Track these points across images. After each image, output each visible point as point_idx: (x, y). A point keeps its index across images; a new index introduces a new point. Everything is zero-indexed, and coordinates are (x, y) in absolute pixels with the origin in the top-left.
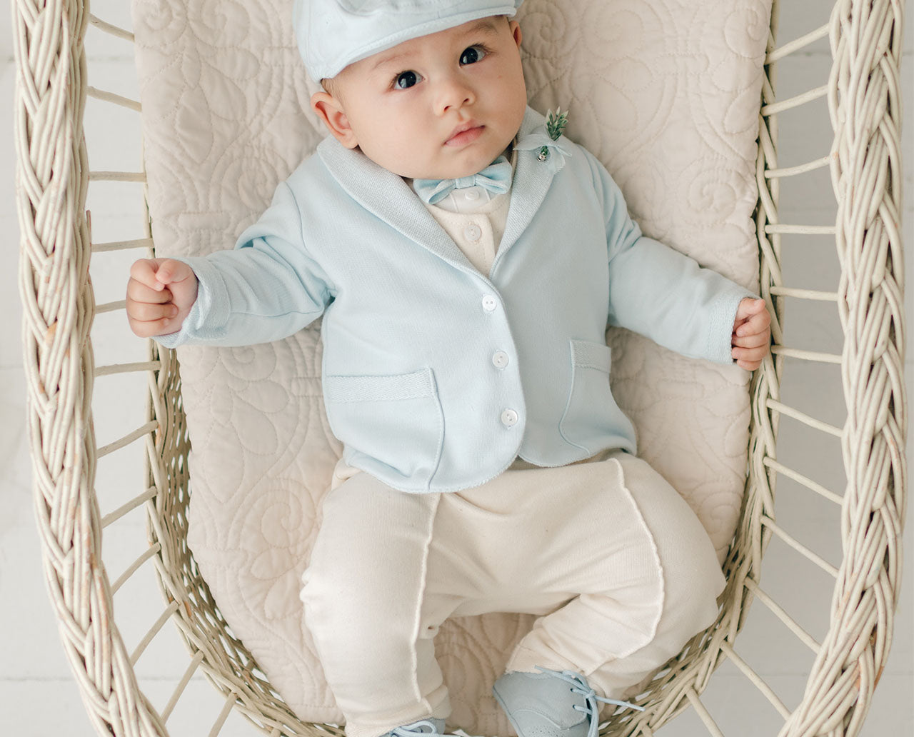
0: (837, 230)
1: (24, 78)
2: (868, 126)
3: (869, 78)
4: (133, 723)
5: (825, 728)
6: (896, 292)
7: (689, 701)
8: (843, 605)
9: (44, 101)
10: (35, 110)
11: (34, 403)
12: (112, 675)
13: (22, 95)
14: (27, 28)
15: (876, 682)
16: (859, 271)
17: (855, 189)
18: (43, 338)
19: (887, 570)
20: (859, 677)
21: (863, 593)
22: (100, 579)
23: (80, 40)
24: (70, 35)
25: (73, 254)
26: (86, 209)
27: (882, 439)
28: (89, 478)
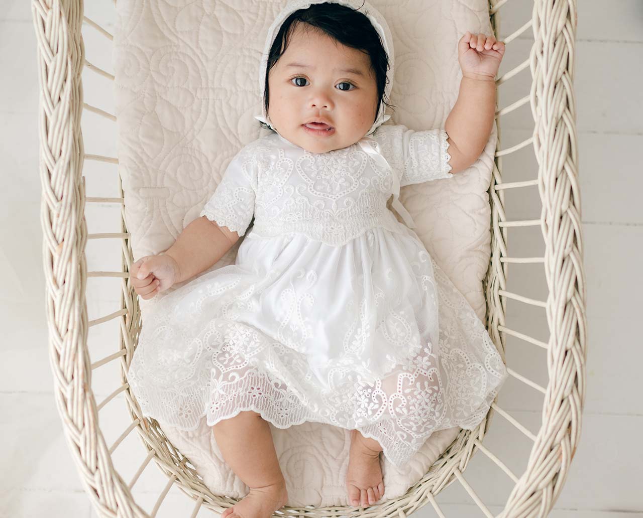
0: (538, 182)
1: (44, 95)
2: (555, 115)
3: (555, 87)
4: (110, 488)
5: (541, 486)
6: (577, 215)
7: (456, 477)
8: (550, 408)
9: (56, 108)
10: (51, 114)
11: (50, 291)
12: (97, 458)
13: (43, 105)
14: (46, 66)
15: (572, 457)
16: (554, 203)
17: (550, 153)
18: (55, 251)
19: (577, 387)
20: (561, 454)
21: (562, 401)
22: (90, 398)
23: (79, 74)
24: (72, 70)
25: (74, 201)
26: (82, 176)
27: (571, 306)
28: (83, 337)
